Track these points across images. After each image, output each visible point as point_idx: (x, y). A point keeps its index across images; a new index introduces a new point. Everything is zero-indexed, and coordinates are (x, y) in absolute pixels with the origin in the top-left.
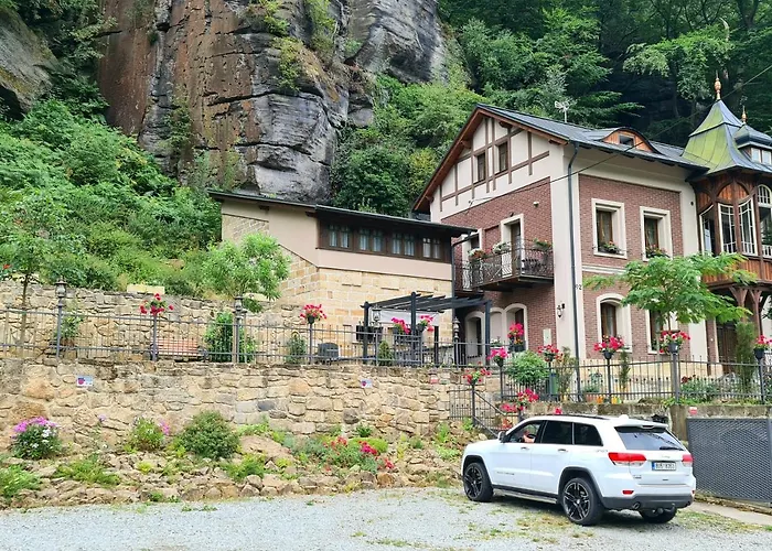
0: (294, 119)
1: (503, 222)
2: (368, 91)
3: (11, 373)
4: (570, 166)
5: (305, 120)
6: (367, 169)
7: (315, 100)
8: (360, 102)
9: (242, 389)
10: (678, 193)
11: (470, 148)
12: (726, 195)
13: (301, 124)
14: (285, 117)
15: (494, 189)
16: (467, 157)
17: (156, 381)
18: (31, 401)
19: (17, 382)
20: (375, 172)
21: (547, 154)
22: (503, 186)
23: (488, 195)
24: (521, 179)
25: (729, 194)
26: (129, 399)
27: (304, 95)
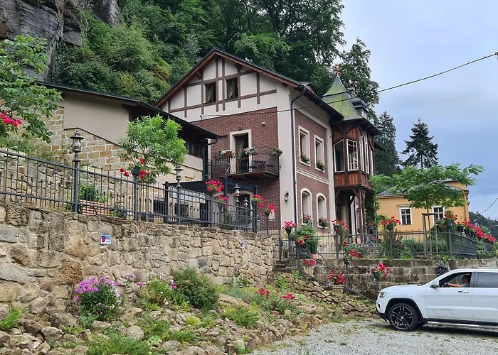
0: (38, 25)
1: (232, 134)
2: (79, 18)
3: (57, 228)
4: (292, 102)
5: (47, 29)
6: (89, 78)
7: (54, 15)
8: (72, 25)
9: (191, 248)
10: (326, 129)
11: (201, 77)
12: (352, 134)
13: (44, 31)
14: (31, 22)
15: (224, 109)
16: (196, 84)
17: (147, 241)
18: (72, 259)
19: (61, 238)
20: (94, 82)
21: (275, 91)
22: (232, 108)
23: (217, 114)
24: (249, 106)
25: (354, 134)
26: (131, 257)
27: (47, 8)
